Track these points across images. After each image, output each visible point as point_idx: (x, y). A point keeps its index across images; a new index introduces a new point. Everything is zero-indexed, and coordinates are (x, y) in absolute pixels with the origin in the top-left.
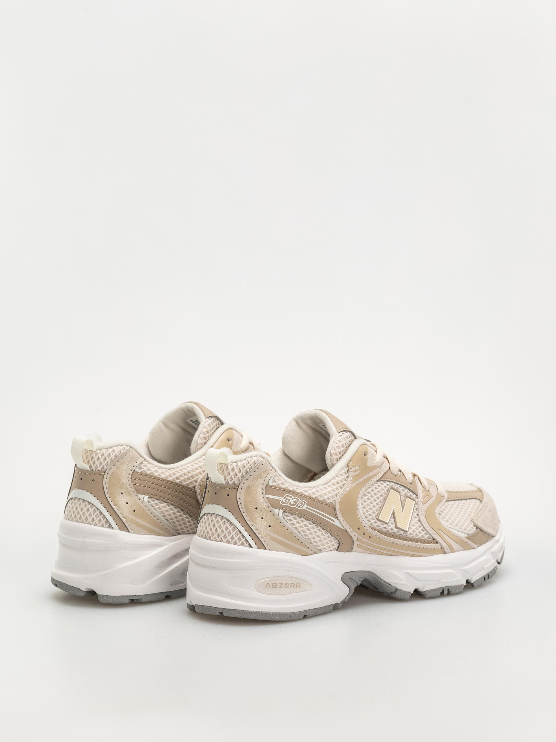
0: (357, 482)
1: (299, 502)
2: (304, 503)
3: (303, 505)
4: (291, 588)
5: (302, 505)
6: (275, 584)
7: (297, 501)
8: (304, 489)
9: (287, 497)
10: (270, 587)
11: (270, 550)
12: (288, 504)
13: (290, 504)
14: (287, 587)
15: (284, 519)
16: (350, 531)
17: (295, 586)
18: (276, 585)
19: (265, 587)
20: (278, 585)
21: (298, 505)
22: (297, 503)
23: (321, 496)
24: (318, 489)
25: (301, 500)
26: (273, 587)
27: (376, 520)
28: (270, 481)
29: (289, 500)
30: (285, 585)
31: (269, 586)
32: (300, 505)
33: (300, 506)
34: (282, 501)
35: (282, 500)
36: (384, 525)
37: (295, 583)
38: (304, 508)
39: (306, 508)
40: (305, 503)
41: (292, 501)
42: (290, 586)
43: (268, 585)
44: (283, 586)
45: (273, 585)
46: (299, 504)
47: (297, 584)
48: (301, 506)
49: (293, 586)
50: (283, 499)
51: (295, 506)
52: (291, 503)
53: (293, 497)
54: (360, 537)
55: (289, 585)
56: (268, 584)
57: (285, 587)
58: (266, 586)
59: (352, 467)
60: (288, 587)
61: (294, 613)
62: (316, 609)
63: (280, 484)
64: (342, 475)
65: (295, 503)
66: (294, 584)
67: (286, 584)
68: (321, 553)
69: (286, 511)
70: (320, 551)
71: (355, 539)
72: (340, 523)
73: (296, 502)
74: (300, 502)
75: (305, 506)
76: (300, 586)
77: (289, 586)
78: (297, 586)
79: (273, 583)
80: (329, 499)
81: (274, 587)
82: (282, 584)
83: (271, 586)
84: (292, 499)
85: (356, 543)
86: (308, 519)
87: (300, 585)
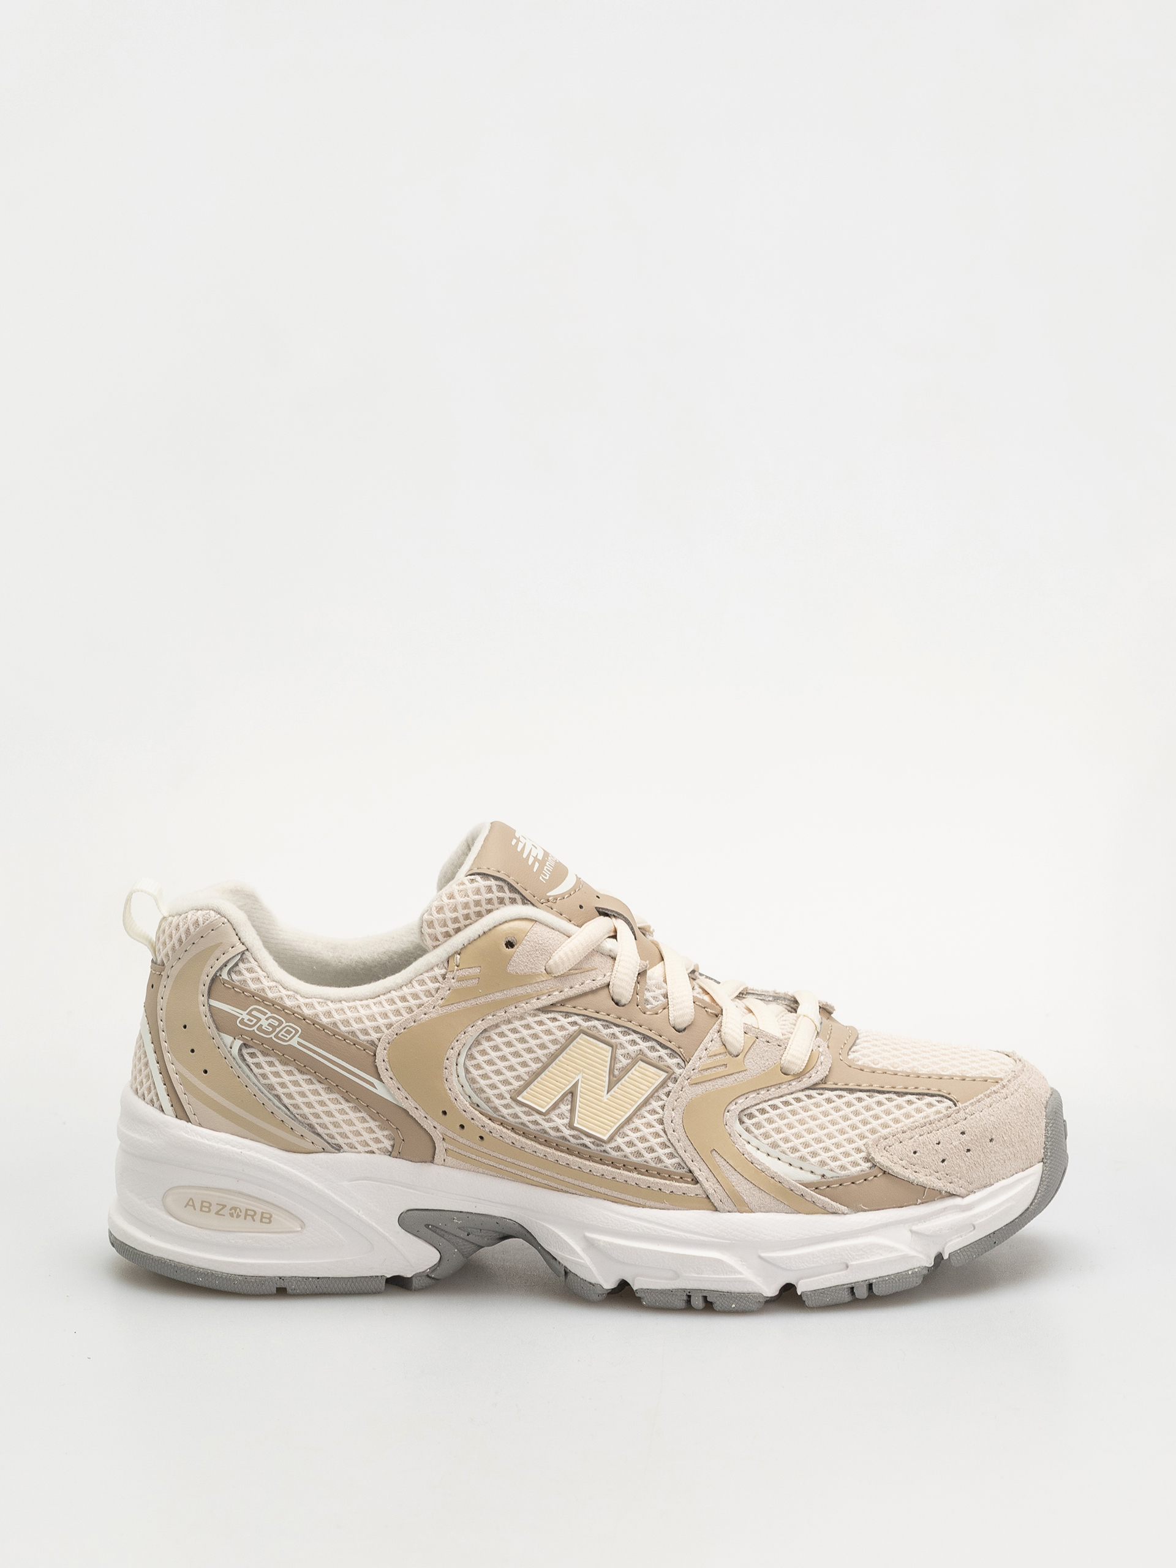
0: (463, 1004)
1: (281, 1027)
2: (294, 1032)
3: (291, 1035)
4: (245, 1218)
5: (289, 1037)
6: (208, 1205)
7: (277, 1023)
8: (307, 1001)
9: (254, 1013)
10: (195, 1209)
11: (200, 1125)
12: (255, 1028)
13: (260, 1028)
14: (235, 1215)
15: (244, 1060)
16: (418, 1115)
17: (258, 1217)
18: (209, 1208)
19: (185, 1207)
20: (214, 1208)
21: (280, 1035)
22: (278, 1030)
23: (346, 1023)
24: (345, 1004)
25: (287, 1024)
26: (201, 1210)
27: (509, 1101)
28: (226, 970)
29: (259, 1020)
30: (231, 1210)
31: (194, 1206)
32: (282, 1035)
33: (283, 1037)
34: (243, 1019)
35: (241, 1017)
36: (532, 1115)
37: (259, 1211)
38: (294, 1042)
39: (299, 1043)
40: (297, 1032)
41: (264, 1023)
42: (243, 1215)
43: (191, 1203)
44: (226, 1211)
45: (202, 1206)
46: (282, 1032)
47: (262, 1213)
48: (285, 1038)
49: (252, 1216)
50: (244, 1015)
51: (272, 1036)
52: (263, 1027)
53: (269, 1014)
54: (450, 1134)
55: (241, 1212)
56: (191, 1201)
57: (232, 1215)
58: (187, 1204)
59: (456, 967)
60: (238, 1216)
61: (246, 1277)
62: (318, 1278)
63: (250, 982)
64: (422, 983)
65: (271, 1029)
66: (255, 1212)
67: (235, 1208)
68: (340, 1154)
69: (250, 1043)
70: (338, 1148)
71: (437, 1135)
72: (389, 1091)
73: (274, 1028)
74: (284, 1028)
75: (296, 1039)
76: (270, 1219)
77: (240, 1214)
78: (262, 1217)
79: (203, 1202)
80: (367, 1033)
81: (204, 1209)
82: (224, 1206)
83: (198, 1205)
84: (267, 1019)
85: (440, 1146)
86: (304, 1070)
87: (271, 1216)
